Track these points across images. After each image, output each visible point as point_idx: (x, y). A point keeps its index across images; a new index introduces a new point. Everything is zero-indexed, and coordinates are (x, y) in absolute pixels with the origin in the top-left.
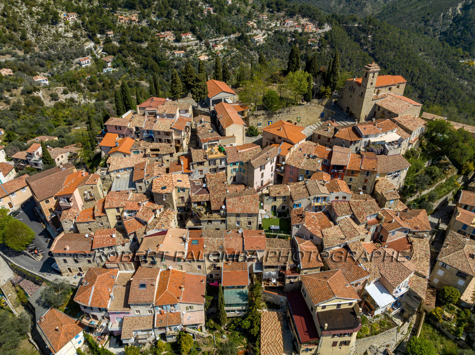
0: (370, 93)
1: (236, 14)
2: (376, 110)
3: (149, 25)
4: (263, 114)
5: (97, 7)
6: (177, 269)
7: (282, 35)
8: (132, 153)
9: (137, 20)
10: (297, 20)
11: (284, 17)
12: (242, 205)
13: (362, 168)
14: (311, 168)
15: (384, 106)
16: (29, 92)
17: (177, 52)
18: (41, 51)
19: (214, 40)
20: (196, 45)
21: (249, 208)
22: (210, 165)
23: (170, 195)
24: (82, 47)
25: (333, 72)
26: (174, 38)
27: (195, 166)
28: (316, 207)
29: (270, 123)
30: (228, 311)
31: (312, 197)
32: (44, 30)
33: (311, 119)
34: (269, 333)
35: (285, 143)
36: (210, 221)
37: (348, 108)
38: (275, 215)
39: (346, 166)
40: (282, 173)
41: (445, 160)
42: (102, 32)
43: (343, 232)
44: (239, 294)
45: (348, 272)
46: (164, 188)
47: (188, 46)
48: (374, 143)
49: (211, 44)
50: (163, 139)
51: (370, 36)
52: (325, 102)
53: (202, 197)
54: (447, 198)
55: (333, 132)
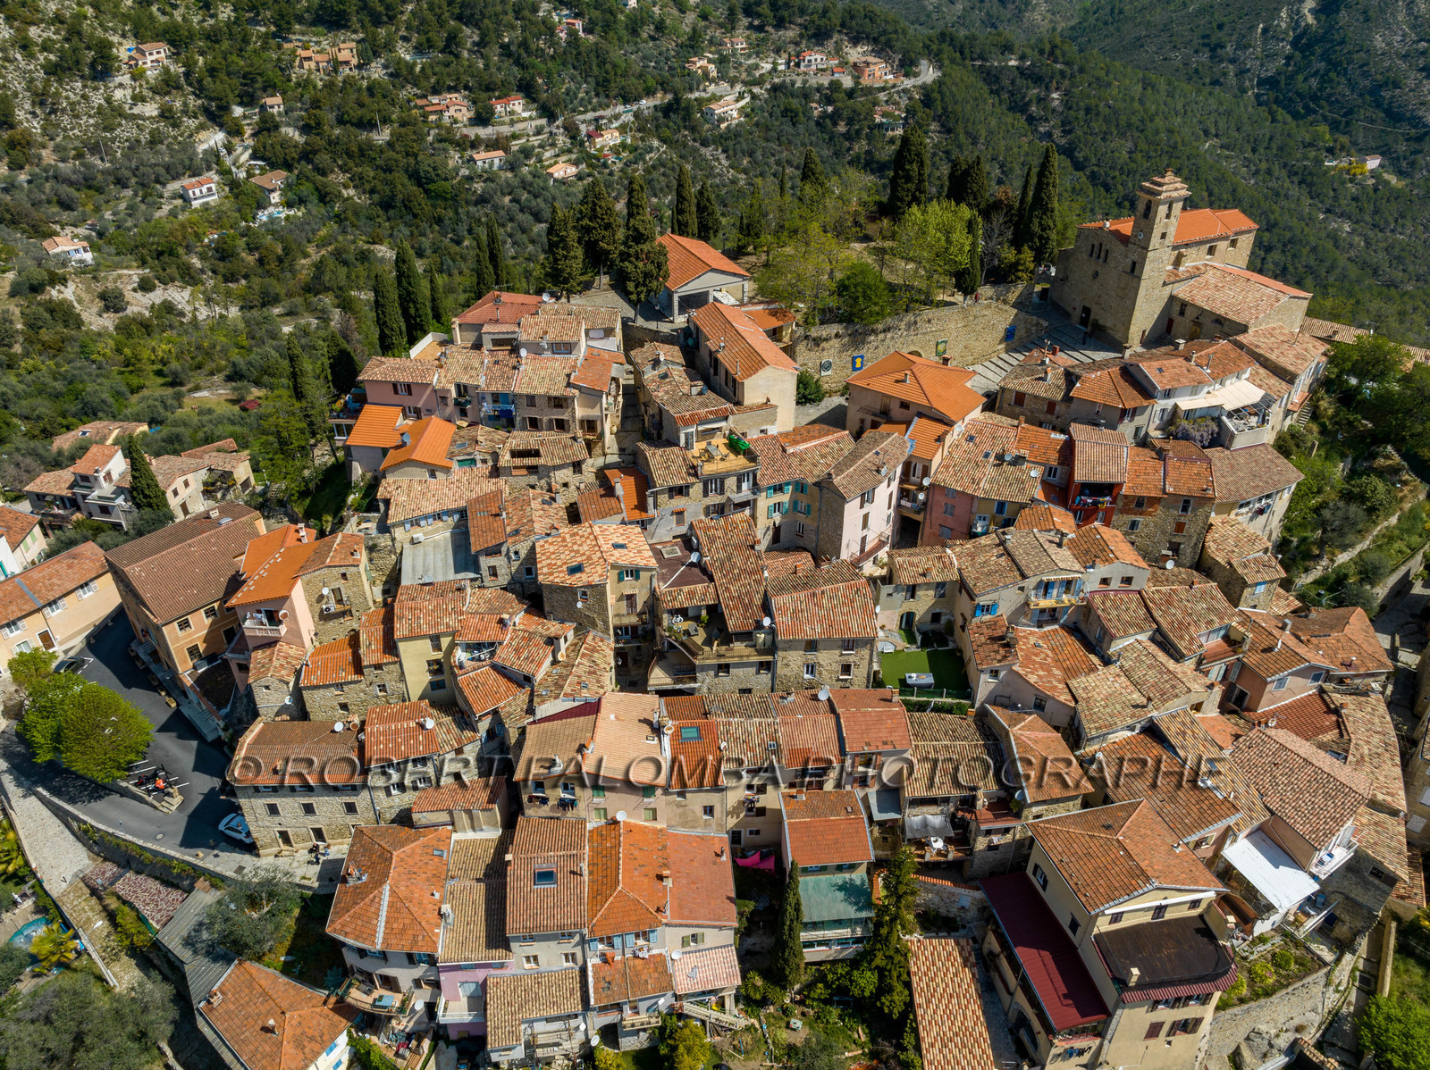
0: (1157, 262)
1: (652, 38)
2: (1175, 315)
3: (391, 75)
4: (837, 336)
5: (228, 24)
6: (640, 821)
7: (792, 95)
8: (455, 466)
9: (354, 61)
10: (838, 50)
11: (797, 44)
12: (823, 612)
13: (1170, 489)
14: (1010, 494)
15: (1201, 302)
16: (36, 289)
17: (481, 156)
18: (63, 160)
19: (590, 115)
20: (539, 132)
21: (846, 623)
22: (706, 494)
23: (599, 590)
24: (188, 146)
25: (1040, 203)
26: (471, 114)
27: (663, 498)
28: (1043, 611)
29: (858, 361)
30: (810, 944)
31: (1031, 583)
32: (67, 98)
33: (978, 346)
34: (942, 1007)
35: (924, 421)
36: (725, 668)
37: (1087, 310)
38: (911, 638)
39: (1120, 485)
40: (918, 512)
41: (1387, 457)
42: (248, 100)
43: (1135, 684)
44: (841, 888)
45: (1169, 808)
46: (577, 569)
47: (514, 137)
48: (1188, 413)
49: (583, 128)
50: (545, 419)
51: (1055, 95)
52: (1015, 293)
53: (692, 594)
54: (1408, 573)
55: (1062, 382)
